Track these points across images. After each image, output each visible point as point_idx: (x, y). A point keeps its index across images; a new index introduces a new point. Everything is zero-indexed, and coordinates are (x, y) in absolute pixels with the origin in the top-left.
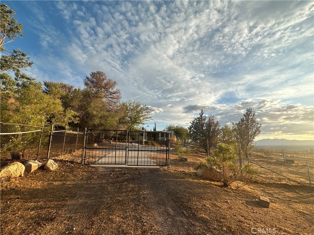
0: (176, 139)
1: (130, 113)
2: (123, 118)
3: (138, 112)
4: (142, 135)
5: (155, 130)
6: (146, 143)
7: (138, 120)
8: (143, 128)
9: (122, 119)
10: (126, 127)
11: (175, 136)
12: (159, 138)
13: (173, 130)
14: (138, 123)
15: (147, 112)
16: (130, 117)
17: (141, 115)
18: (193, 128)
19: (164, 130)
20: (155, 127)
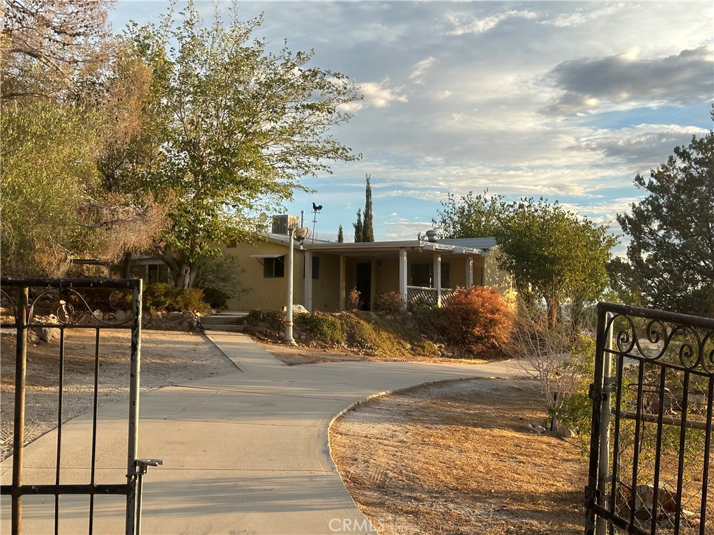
0: (513, 294)
1: (188, 115)
2: (139, 149)
3: (245, 107)
4: (275, 267)
5: (364, 231)
6: (308, 328)
7: (246, 166)
8: (281, 224)
9: (131, 156)
10: (157, 214)
11: (509, 278)
12: (397, 290)
13: (498, 235)
14: (245, 183)
15: (311, 107)
16: (190, 145)
17: (266, 126)
18: (655, 225)
19: (430, 234)
20: (368, 216)
